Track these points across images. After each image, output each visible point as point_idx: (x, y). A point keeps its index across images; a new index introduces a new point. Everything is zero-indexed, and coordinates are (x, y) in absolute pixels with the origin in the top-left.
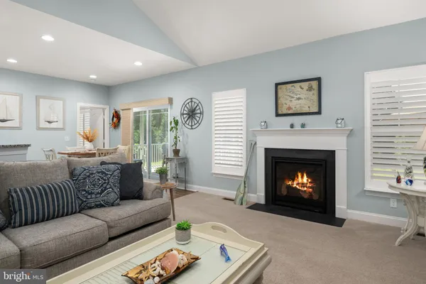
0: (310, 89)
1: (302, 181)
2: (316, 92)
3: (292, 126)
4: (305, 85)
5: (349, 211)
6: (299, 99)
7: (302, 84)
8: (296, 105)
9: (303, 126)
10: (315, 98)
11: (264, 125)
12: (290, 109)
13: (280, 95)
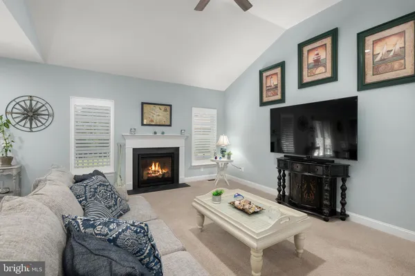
0: (166, 110)
1: (155, 169)
2: (169, 113)
3: (155, 133)
4: (163, 107)
5: (186, 178)
6: (159, 115)
7: (161, 107)
8: (157, 119)
9: (163, 133)
10: (169, 117)
11: (133, 131)
12: (152, 121)
13: (145, 111)
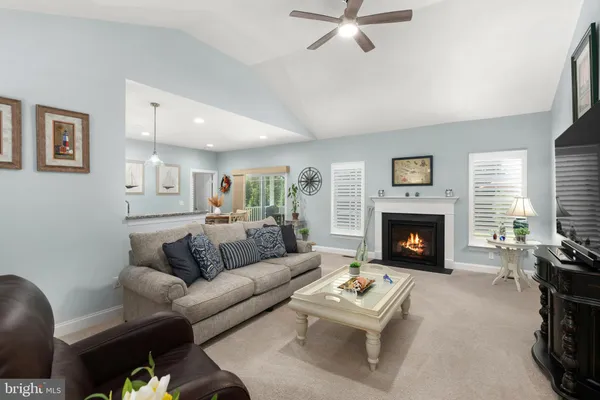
0: (423, 164)
1: (414, 243)
2: (428, 167)
3: (407, 195)
4: (419, 161)
5: (456, 263)
6: (413, 172)
7: (417, 160)
8: (411, 177)
9: (417, 195)
11: (382, 193)
12: (405, 180)
13: (396, 168)
